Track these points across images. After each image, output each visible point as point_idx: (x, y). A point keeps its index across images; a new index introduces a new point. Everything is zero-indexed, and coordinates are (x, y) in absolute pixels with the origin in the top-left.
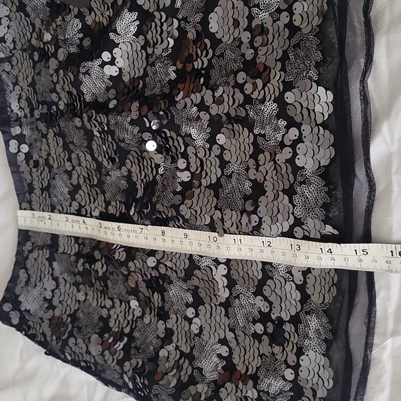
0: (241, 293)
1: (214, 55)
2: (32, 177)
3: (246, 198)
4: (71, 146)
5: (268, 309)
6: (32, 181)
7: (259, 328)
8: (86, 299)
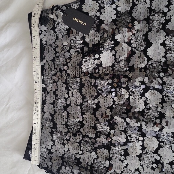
0: (147, 152)
1: (148, 64)
2: (46, 98)
3: (156, 118)
4: (70, 89)
5: (160, 159)
6: (46, 100)
7: (155, 166)
8: (68, 150)
